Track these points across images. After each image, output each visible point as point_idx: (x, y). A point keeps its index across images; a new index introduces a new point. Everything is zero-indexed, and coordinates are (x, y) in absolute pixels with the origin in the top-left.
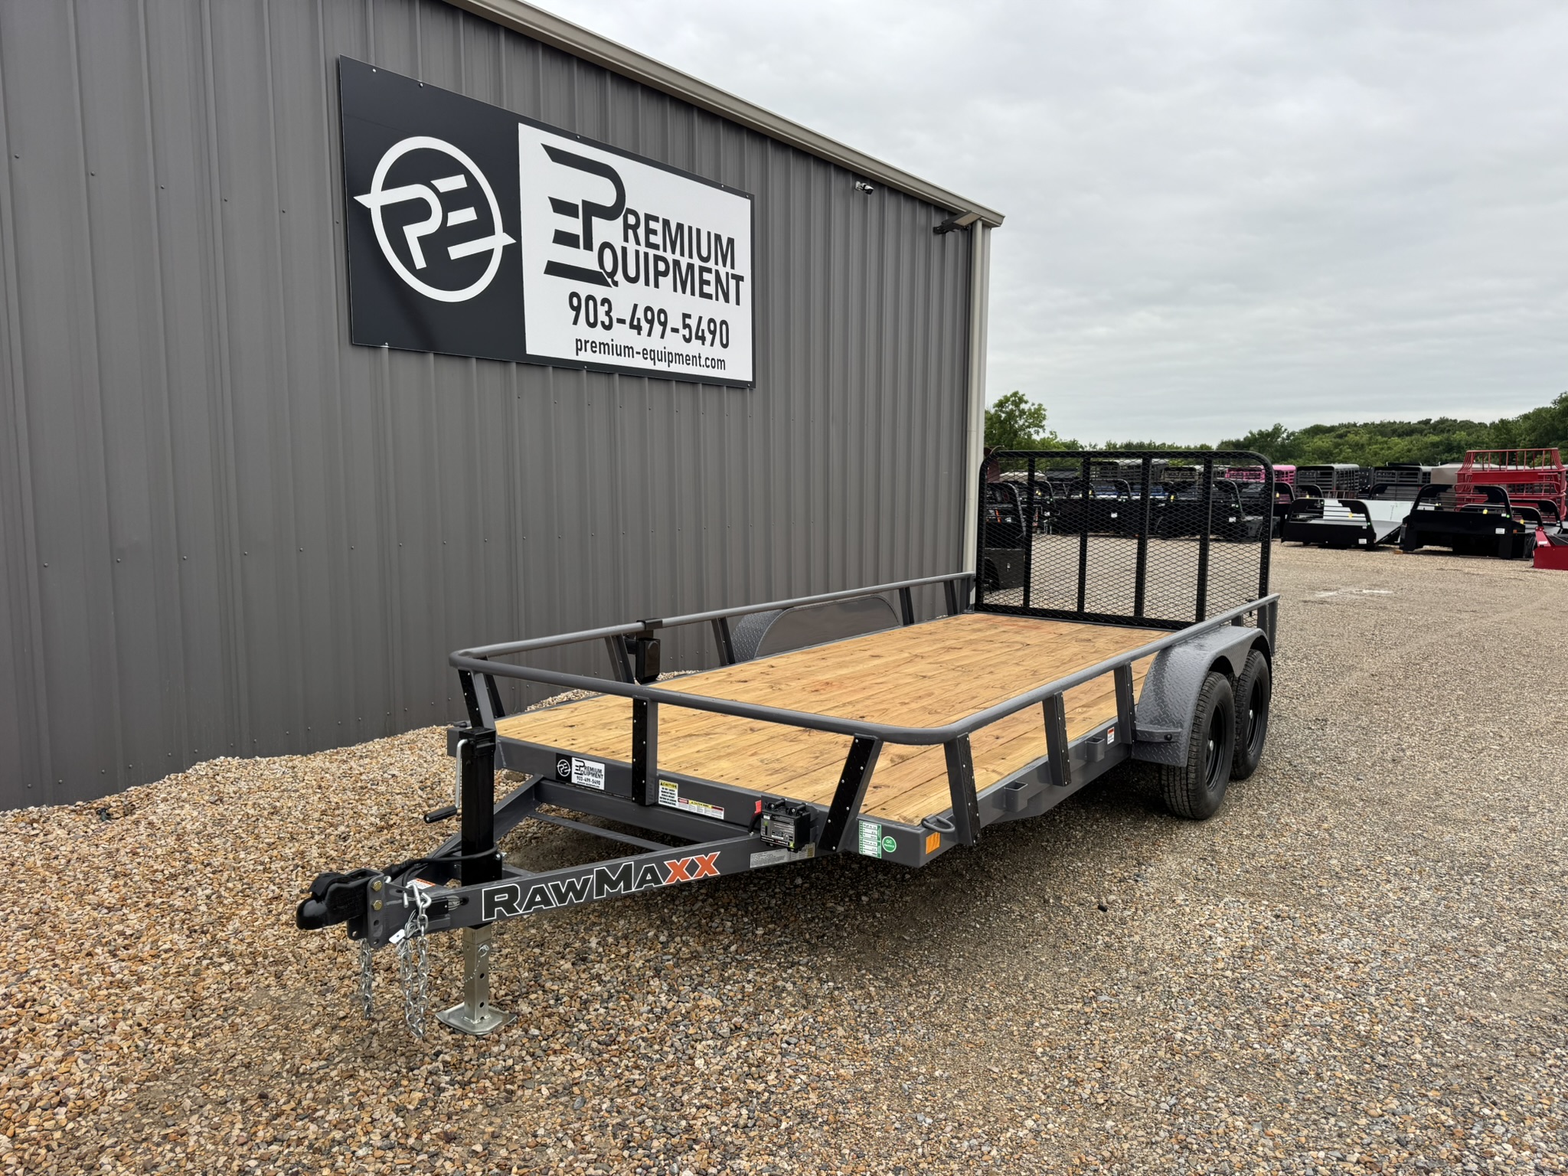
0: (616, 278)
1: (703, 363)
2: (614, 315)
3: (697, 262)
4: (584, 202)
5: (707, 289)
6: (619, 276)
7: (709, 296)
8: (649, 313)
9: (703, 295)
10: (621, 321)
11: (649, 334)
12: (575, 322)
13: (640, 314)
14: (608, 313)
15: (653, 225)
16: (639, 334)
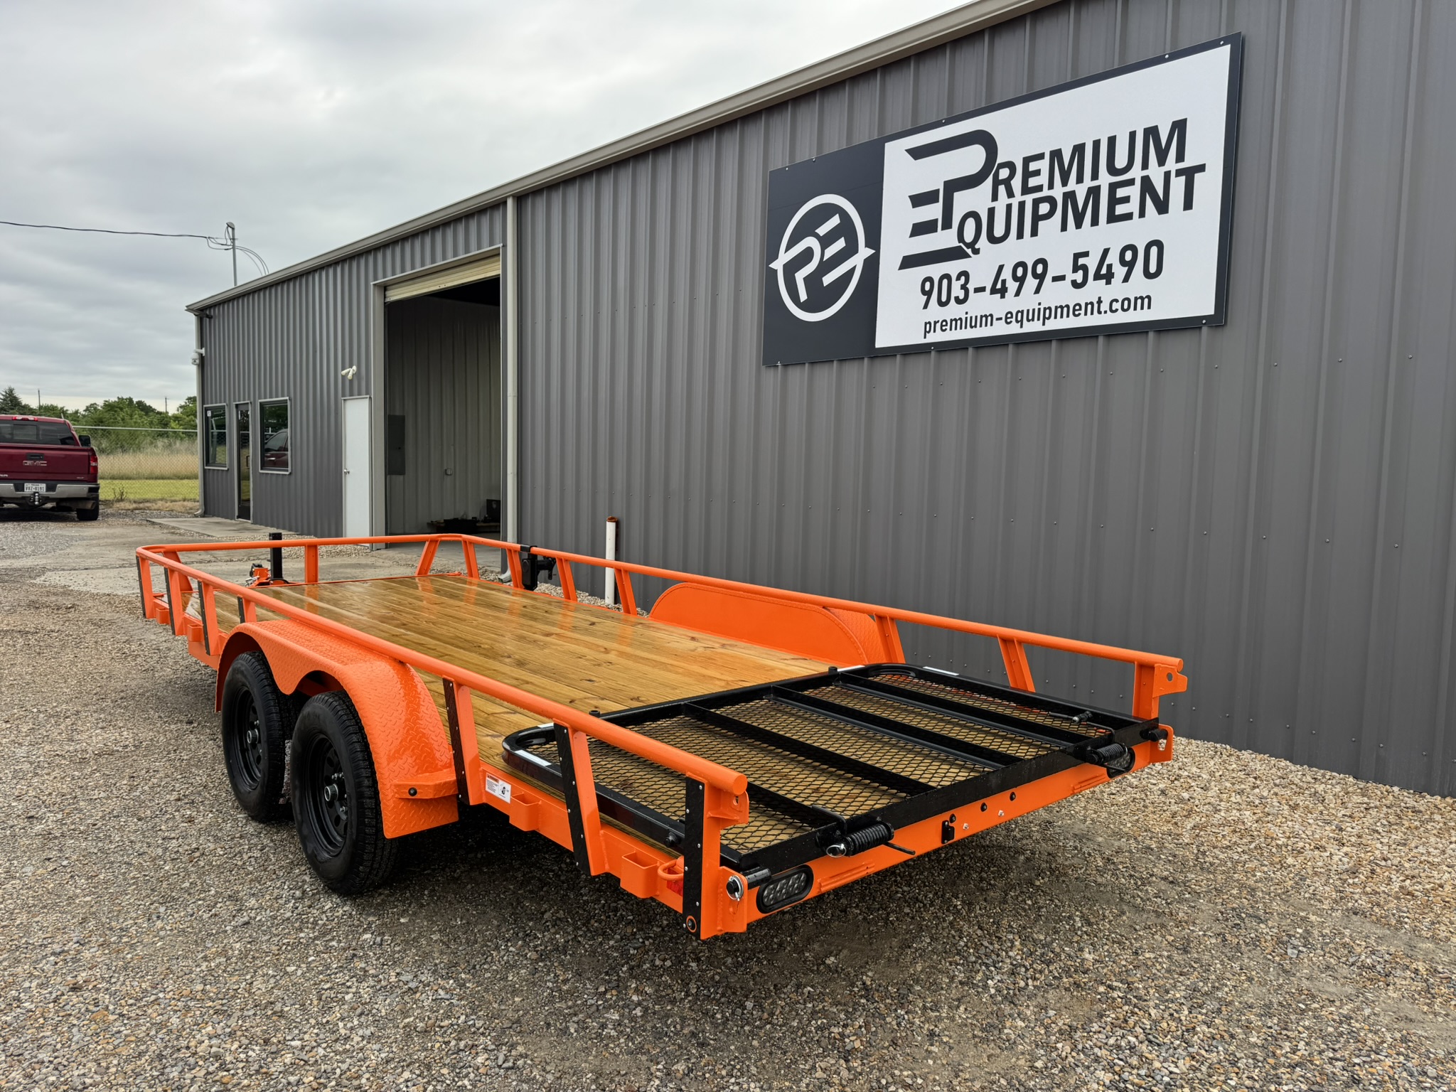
0: (977, 247)
1: (1105, 306)
2: (971, 287)
3: (1105, 179)
4: (946, 183)
5: (1120, 209)
6: (983, 242)
7: (1128, 216)
8: (1020, 272)
9: (1112, 218)
10: (982, 289)
11: (1017, 294)
12: (926, 307)
13: (1007, 274)
14: (964, 287)
15: (1033, 166)
16: (1003, 297)
